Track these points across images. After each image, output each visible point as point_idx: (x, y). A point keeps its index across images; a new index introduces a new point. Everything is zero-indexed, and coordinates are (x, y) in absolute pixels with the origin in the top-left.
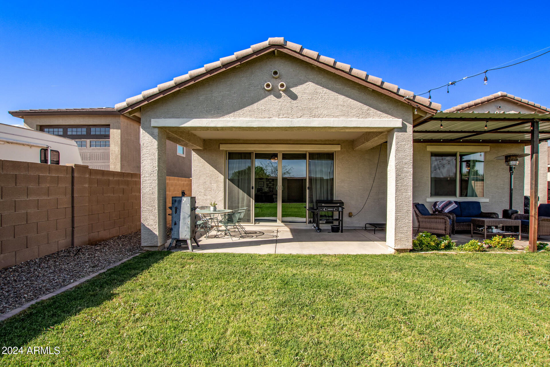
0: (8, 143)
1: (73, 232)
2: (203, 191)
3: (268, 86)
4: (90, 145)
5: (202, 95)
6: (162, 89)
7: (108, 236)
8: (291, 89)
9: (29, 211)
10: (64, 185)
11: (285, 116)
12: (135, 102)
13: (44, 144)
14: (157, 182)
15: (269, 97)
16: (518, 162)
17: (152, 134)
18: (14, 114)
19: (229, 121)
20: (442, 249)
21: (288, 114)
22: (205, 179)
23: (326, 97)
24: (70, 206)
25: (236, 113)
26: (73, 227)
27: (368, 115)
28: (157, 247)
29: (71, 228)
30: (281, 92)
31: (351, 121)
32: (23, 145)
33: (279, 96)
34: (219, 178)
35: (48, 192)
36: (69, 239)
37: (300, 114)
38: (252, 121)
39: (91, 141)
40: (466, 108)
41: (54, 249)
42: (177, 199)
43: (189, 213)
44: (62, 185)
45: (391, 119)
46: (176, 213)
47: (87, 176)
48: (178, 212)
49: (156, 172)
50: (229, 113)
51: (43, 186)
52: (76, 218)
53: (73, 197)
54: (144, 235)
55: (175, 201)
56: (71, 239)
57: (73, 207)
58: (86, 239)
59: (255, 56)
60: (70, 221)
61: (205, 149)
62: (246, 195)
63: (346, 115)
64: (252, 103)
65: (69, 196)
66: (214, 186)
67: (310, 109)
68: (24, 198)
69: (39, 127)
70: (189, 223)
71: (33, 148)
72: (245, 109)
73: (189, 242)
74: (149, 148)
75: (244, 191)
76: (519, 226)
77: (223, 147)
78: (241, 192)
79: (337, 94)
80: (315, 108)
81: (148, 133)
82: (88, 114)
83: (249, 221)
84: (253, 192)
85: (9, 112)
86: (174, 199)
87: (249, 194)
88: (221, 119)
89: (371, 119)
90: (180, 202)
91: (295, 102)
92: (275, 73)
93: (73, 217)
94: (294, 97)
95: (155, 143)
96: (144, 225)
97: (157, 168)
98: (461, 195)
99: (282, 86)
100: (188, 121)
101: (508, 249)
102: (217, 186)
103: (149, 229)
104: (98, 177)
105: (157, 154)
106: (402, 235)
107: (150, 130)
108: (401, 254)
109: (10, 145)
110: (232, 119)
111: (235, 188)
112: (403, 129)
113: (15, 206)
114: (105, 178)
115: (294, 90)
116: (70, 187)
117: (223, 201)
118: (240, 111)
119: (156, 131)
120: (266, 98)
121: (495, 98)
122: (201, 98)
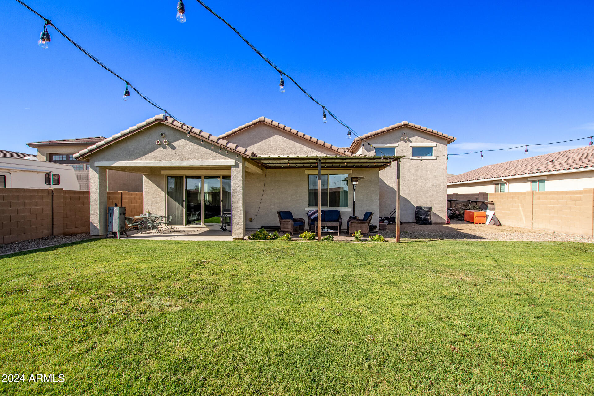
0: (22, 171)
1: (53, 227)
2: (150, 203)
3: (158, 142)
4: (86, 168)
5: (123, 148)
6: (98, 146)
7: (79, 232)
8: (172, 144)
9: (25, 214)
10: (47, 200)
11: (169, 159)
12: (83, 153)
13: (48, 170)
14: (98, 198)
15: (160, 148)
16: (357, 182)
17: (95, 171)
18: (29, 145)
19: (136, 163)
20: (268, 239)
21: (170, 158)
22: (152, 195)
23: (192, 148)
24: (51, 212)
25: (142, 158)
26: (53, 224)
27: (215, 158)
28: (99, 236)
29: (52, 225)
30: (166, 145)
31: (205, 162)
32: (33, 172)
33: (165, 148)
34: (161, 194)
35: (37, 204)
36: (50, 231)
37: (177, 158)
38: (149, 163)
39: (86, 165)
40: (374, 135)
41: (41, 236)
42: (111, 208)
43: (118, 216)
44: (46, 200)
45: (229, 160)
46: (111, 216)
47: (63, 194)
48: (112, 216)
49: (98, 192)
50: (138, 158)
51: (34, 201)
52: (54, 220)
53: (52, 207)
54: (92, 229)
55: (110, 209)
56: (51, 231)
57: (53, 213)
58: (62, 232)
59: (148, 126)
60: (51, 222)
61: (152, 174)
62: (180, 206)
63: (203, 157)
64: (151, 152)
65: (50, 207)
66: (158, 199)
67: (183, 155)
68: (22, 207)
69: (49, 154)
70: (118, 222)
71: (40, 174)
72: (147, 155)
73: (118, 233)
74: (94, 179)
75: (179, 203)
76: (338, 227)
77: (164, 173)
78: (177, 204)
79: (198, 146)
80: (186, 154)
81: (94, 170)
82: (83, 145)
83: (182, 224)
84: (184, 203)
85: (27, 144)
86: (110, 208)
87: (182, 206)
88: (133, 161)
89: (218, 160)
90: (113, 210)
91: (174, 151)
92: (162, 135)
93: (53, 218)
94: (174, 148)
95: (97, 175)
96: (92, 223)
97: (98, 190)
98: (331, 206)
99: (166, 142)
100: (114, 163)
101: (308, 239)
102: (160, 199)
103: (94, 225)
104: (71, 195)
105: (98, 182)
106: (237, 230)
107: (94, 168)
108: (236, 241)
109: (24, 172)
110: (139, 161)
111: (173, 201)
112: (236, 166)
113: (18, 211)
114: (77, 195)
115: (174, 144)
116: (51, 201)
117: (164, 210)
118: (144, 157)
119: (98, 169)
120: (158, 149)
121: (399, 127)
122: (122, 149)
